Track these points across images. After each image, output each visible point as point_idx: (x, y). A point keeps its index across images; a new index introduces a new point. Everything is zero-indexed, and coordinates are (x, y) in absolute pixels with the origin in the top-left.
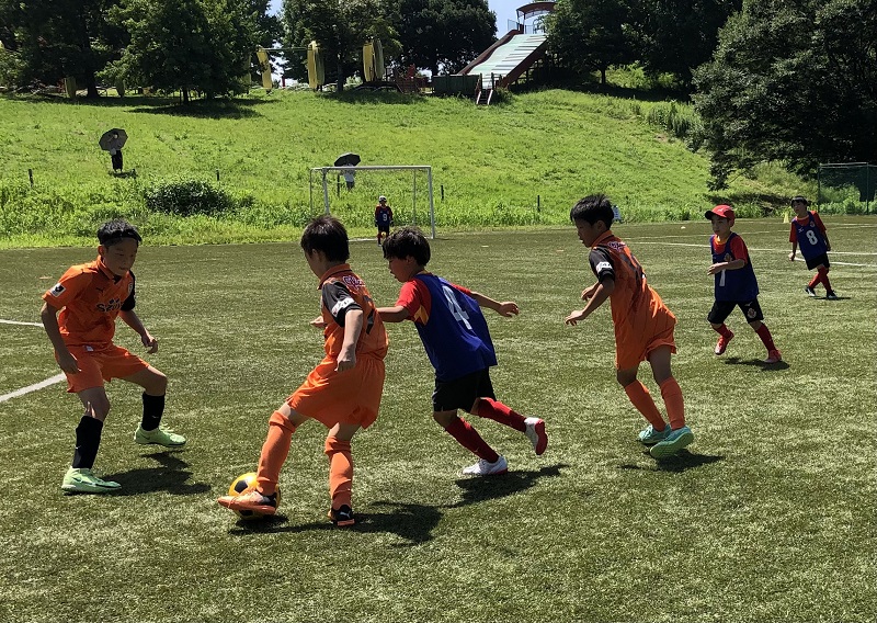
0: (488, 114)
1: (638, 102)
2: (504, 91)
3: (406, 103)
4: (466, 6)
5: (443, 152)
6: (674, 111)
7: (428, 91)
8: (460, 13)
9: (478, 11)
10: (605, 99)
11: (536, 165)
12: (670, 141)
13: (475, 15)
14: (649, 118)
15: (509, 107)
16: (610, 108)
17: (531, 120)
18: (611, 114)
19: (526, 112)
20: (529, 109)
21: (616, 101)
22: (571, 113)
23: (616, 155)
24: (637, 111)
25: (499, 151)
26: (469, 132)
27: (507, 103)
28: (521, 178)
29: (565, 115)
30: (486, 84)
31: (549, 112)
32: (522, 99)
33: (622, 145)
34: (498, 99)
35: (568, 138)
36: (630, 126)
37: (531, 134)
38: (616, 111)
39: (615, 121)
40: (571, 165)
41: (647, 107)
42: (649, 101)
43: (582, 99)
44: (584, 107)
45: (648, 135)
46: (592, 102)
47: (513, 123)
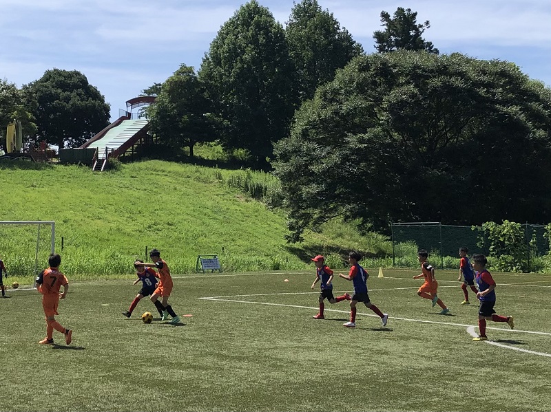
0: (102, 178)
1: (219, 170)
2: (114, 160)
3: (38, 169)
4: (88, 99)
5: (65, 208)
6: (249, 177)
7: (55, 161)
8: (83, 103)
9: (97, 103)
10: (193, 168)
11: (141, 219)
12: (247, 201)
13: (94, 106)
14: (229, 182)
15: (118, 173)
16: (198, 174)
17: (136, 183)
18: (198, 179)
19: (132, 177)
20: (134, 175)
21: (202, 169)
22: (166, 178)
23: (206, 211)
24: (219, 177)
25: (110, 207)
26: (86, 192)
27: (117, 169)
28: (128, 230)
29: (163, 180)
30: (101, 156)
31: (150, 177)
32: (128, 167)
33: (209, 203)
34: (110, 167)
35: (165, 198)
36: (214, 188)
37: (136, 194)
38: (202, 177)
39: (201, 184)
40: (169, 219)
41: (227, 174)
42: (228, 169)
43: (175, 167)
44: (177, 174)
45: (229, 195)
46: (183, 169)
47: (121, 185)
